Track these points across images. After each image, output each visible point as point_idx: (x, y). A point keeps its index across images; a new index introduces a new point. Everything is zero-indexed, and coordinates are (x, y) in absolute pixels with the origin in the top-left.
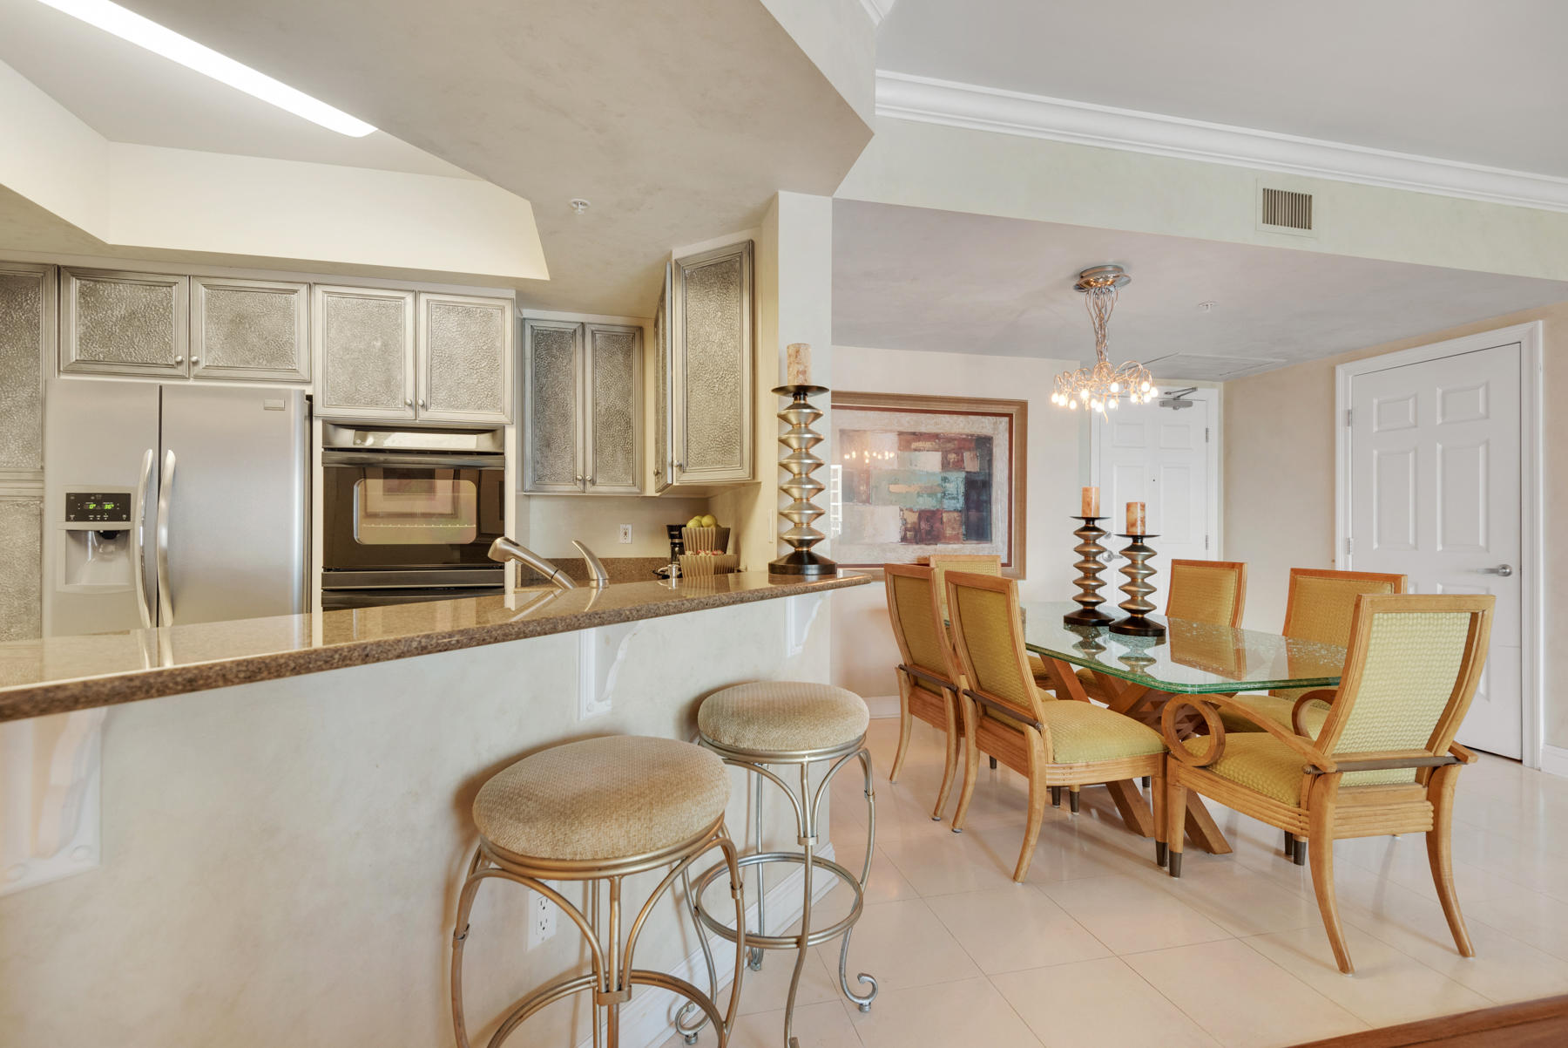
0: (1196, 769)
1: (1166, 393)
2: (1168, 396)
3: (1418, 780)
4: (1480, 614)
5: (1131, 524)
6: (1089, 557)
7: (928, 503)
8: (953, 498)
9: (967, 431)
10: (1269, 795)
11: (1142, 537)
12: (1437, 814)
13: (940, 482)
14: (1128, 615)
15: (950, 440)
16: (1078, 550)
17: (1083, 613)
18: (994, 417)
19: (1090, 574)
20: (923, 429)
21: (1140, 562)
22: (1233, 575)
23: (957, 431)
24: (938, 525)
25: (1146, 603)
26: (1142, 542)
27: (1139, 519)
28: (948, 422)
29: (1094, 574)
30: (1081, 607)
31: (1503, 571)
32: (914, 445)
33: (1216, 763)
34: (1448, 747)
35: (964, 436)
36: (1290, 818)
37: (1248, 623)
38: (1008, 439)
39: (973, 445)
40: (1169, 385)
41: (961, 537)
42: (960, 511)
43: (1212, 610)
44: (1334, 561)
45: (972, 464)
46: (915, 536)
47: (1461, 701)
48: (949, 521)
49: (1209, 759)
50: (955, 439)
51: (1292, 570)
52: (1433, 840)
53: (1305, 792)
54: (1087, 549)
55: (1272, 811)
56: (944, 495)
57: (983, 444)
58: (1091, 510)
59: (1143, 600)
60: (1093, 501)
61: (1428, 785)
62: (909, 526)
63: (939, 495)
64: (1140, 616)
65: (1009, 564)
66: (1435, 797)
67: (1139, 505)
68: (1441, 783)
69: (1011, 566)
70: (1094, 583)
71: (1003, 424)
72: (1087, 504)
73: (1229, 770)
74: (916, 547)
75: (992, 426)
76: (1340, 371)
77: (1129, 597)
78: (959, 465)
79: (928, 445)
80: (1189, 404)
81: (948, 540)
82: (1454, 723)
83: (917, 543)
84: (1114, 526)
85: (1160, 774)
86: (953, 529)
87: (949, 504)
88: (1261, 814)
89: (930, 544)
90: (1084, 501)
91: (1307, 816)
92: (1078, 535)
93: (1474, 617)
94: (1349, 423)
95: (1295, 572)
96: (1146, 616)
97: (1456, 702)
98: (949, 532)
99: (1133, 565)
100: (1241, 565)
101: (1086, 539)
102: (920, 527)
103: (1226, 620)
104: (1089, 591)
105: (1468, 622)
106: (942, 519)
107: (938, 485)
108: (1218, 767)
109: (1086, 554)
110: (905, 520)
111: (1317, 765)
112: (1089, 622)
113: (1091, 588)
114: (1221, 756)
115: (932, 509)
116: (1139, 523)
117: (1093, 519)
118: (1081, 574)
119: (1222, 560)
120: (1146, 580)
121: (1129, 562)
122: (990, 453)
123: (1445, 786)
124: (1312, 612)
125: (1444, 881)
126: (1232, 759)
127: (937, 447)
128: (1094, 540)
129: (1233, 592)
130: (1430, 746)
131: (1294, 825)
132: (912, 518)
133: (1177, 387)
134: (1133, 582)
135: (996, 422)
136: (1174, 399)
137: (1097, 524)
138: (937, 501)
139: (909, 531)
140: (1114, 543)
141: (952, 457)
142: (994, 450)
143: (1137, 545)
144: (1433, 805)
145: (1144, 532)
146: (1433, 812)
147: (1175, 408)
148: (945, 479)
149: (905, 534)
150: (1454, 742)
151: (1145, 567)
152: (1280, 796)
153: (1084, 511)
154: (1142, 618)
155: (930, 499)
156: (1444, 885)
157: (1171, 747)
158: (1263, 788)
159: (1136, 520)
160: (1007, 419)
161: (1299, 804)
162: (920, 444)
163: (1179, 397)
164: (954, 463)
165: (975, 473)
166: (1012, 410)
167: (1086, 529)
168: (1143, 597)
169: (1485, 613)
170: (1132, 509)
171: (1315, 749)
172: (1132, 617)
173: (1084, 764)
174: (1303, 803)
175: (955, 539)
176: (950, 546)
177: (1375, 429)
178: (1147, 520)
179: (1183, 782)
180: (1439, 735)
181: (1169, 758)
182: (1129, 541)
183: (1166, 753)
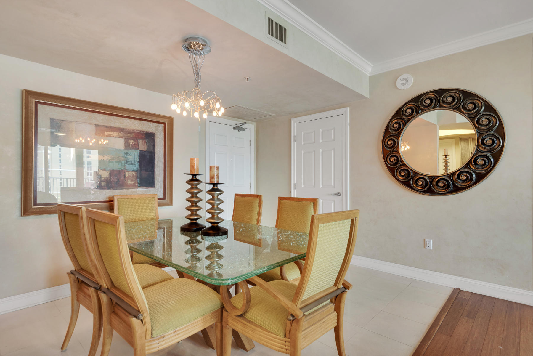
0: (236, 317)
1: (235, 124)
2: (236, 125)
3: (331, 302)
4: (355, 219)
5: (212, 177)
6: (194, 195)
7: (116, 167)
8: (132, 164)
9: (141, 129)
10: (271, 331)
11: (217, 184)
12: (338, 316)
13: (124, 155)
14: (210, 225)
15: (130, 132)
16: (188, 191)
17: (190, 225)
18: (156, 124)
19: (194, 204)
20: (112, 125)
21: (216, 197)
22: (257, 201)
23: (134, 128)
24: (122, 178)
25: (219, 218)
26: (217, 186)
27: (216, 175)
28: (128, 123)
29: (196, 204)
30: (189, 221)
31: (338, 194)
32: (106, 133)
33: (246, 312)
34: (342, 284)
35: (138, 131)
36: (281, 344)
37: (263, 223)
38: (163, 135)
39: (144, 136)
40: (237, 121)
41: (137, 185)
42: (136, 171)
43: (250, 216)
44: (290, 192)
45: (143, 146)
46: (107, 184)
47: (347, 262)
48: (129, 176)
49: (243, 312)
50: (133, 133)
51: (279, 197)
52: (337, 330)
53: (288, 328)
54: (192, 191)
55: (272, 340)
56: (126, 162)
57: (150, 137)
58: (194, 170)
59: (217, 217)
60: (196, 165)
61: (335, 303)
62: (103, 179)
63: (123, 162)
64: (216, 225)
65: (164, 198)
66: (338, 309)
67: (216, 167)
68: (340, 302)
69: (165, 199)
70: (195, 209)
71: (161, 127)
72: (192, 167)
73: (252, 316)
74: (108, 191)
75: (155, 128)
76: (293, 121)
77: (211, 215)
78: (136, 147)
79: (116, 134)
80: (243, 129)
81: (128, 187)
82: (345, 271)
83: (108, 189)
84: (205, 178)
85: (219, 321)
86: (132, 181)
87: (129, 167)
88: (267, 343)
89: (117, 189)
90: (191, 166)
91: (289, 342)
92: (188, 183)
93: (352, 221)
94: (295, 140)
95: (280, 198)
96: (219, 225)
97: (346, 262)
98: (129, 182)
99: (213, 199)
100: (261, 195)
101: (192, 185)
102: (110, 180)
103: (255, 222)
104: (194, 213)
105: (350, 223)
106: (125, 175)
107: (123, 156)
108: (247, 314)
109: (192, 193)
110: (101, 176)
111: (294, 315)
112: (192, 229)
113: (194, 211)
114: (249, 307)
115: (119, 169)
116: (216, 177)
117: (196, 175)
118: (190, 204)
119: (255, 194)
120: (219, 206)
121: (211, 197)
122: (154, 141)
123: (341, 303)
124: (286, 216)
125: (341, 350)
126: (254, 309)
127: (122, 136)
128: (196, 186)
129: (257, 208)
130: (336, 284)
131: (283, 348)
132: (105, 175)
133: (239, 122)
134: (213, 208)
135: (157, 126)
136: (238, 127)
137: (198, 177)
138: (121, 165)
139: (103, 182)
140: (205, 187)
141: (131, 142)
142: (156, 141)
143: (215, 189)
144: (337, 313)
145: (218, 181)
146: (337, 316)
147: (239, 131)
148: (127, 154)
149: (100, 184)
150: (344, 280)
151: (219, 200)
152: (276, 331)
153: (191, 171)
154: (217, 226)
155: (118, 164)
156: (342, 352)
157: (225, 305)
158: (268, 326)
159: (214, 175)
160: (163, 125)
161: (285, 336)
162: (111, 133)
163: (240, 126)
164: (132, 145)
165: (145, 151)
166: (166, 121)
167: (192, 180)
168: (217, 215)
169: (357, 218)
170: (212, 169)
171: (292, 304)
172: (212, 226)
173: (173, 331)
174: (287, 335)
175: (134, 186)
176: (130, 190)
177: (303, 143)
178: (219, 175)
179: (230, 325)
180: (339, 278)
181: (224, 311)
182: (211, 186)
183: (223, 308)
